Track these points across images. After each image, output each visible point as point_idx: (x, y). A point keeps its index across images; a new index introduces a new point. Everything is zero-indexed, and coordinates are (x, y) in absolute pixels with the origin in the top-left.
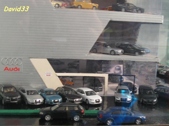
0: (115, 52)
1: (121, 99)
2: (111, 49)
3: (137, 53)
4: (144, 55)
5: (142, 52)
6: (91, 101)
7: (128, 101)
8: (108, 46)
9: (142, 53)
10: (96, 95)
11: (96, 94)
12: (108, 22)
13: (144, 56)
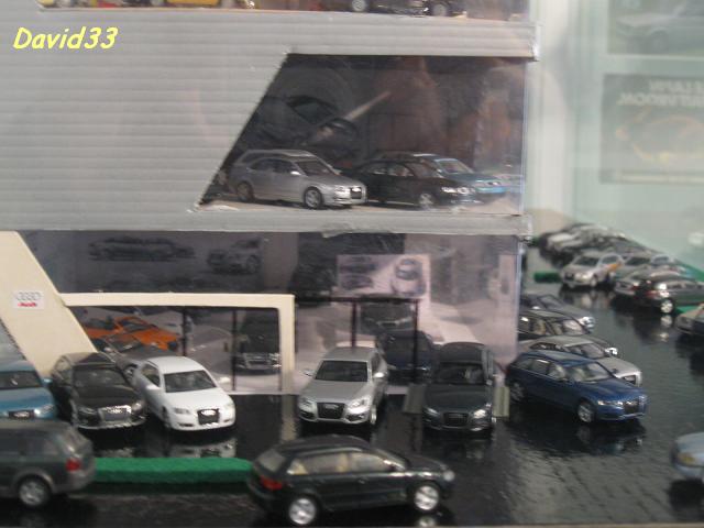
0: (320, 197)
1: (320, 406)
2: (307, 183)
3: (426, 200)
4: (458, 203)
5: (451, 191)
6: (179, 415)
7: (352, 417)
8: (296, 170)
9: (450, 196)
10: (214, 386)
11: (216, 382)
12: (282, 58)
13: (456, 209)
